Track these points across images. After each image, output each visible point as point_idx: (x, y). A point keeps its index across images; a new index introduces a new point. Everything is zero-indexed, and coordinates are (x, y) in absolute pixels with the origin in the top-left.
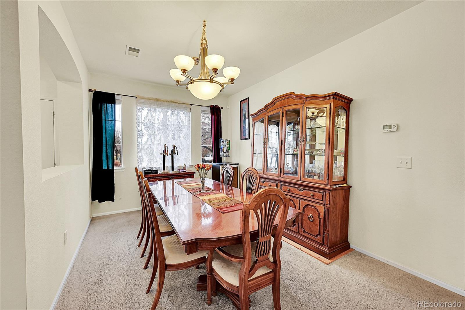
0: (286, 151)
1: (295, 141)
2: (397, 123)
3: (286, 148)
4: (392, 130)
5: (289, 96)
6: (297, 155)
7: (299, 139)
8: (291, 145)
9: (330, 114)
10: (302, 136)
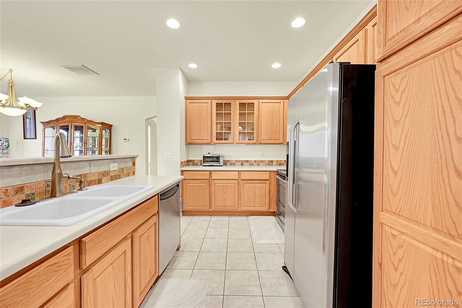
0: (74, 148)
1: (81, 143)
2: (129, 138)
3: (74, 147)
4: (127, 140)
5: (76, 117)
6: (82, 151)
7: (83, 142)
8: (78, 145)
9: (100, 131)
10: (85, 140)
